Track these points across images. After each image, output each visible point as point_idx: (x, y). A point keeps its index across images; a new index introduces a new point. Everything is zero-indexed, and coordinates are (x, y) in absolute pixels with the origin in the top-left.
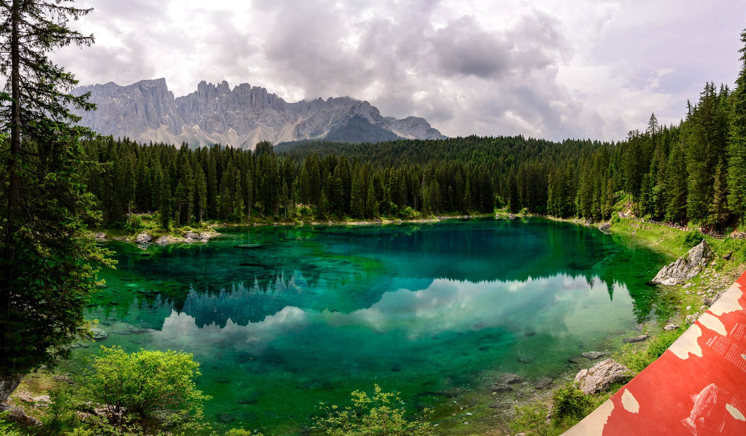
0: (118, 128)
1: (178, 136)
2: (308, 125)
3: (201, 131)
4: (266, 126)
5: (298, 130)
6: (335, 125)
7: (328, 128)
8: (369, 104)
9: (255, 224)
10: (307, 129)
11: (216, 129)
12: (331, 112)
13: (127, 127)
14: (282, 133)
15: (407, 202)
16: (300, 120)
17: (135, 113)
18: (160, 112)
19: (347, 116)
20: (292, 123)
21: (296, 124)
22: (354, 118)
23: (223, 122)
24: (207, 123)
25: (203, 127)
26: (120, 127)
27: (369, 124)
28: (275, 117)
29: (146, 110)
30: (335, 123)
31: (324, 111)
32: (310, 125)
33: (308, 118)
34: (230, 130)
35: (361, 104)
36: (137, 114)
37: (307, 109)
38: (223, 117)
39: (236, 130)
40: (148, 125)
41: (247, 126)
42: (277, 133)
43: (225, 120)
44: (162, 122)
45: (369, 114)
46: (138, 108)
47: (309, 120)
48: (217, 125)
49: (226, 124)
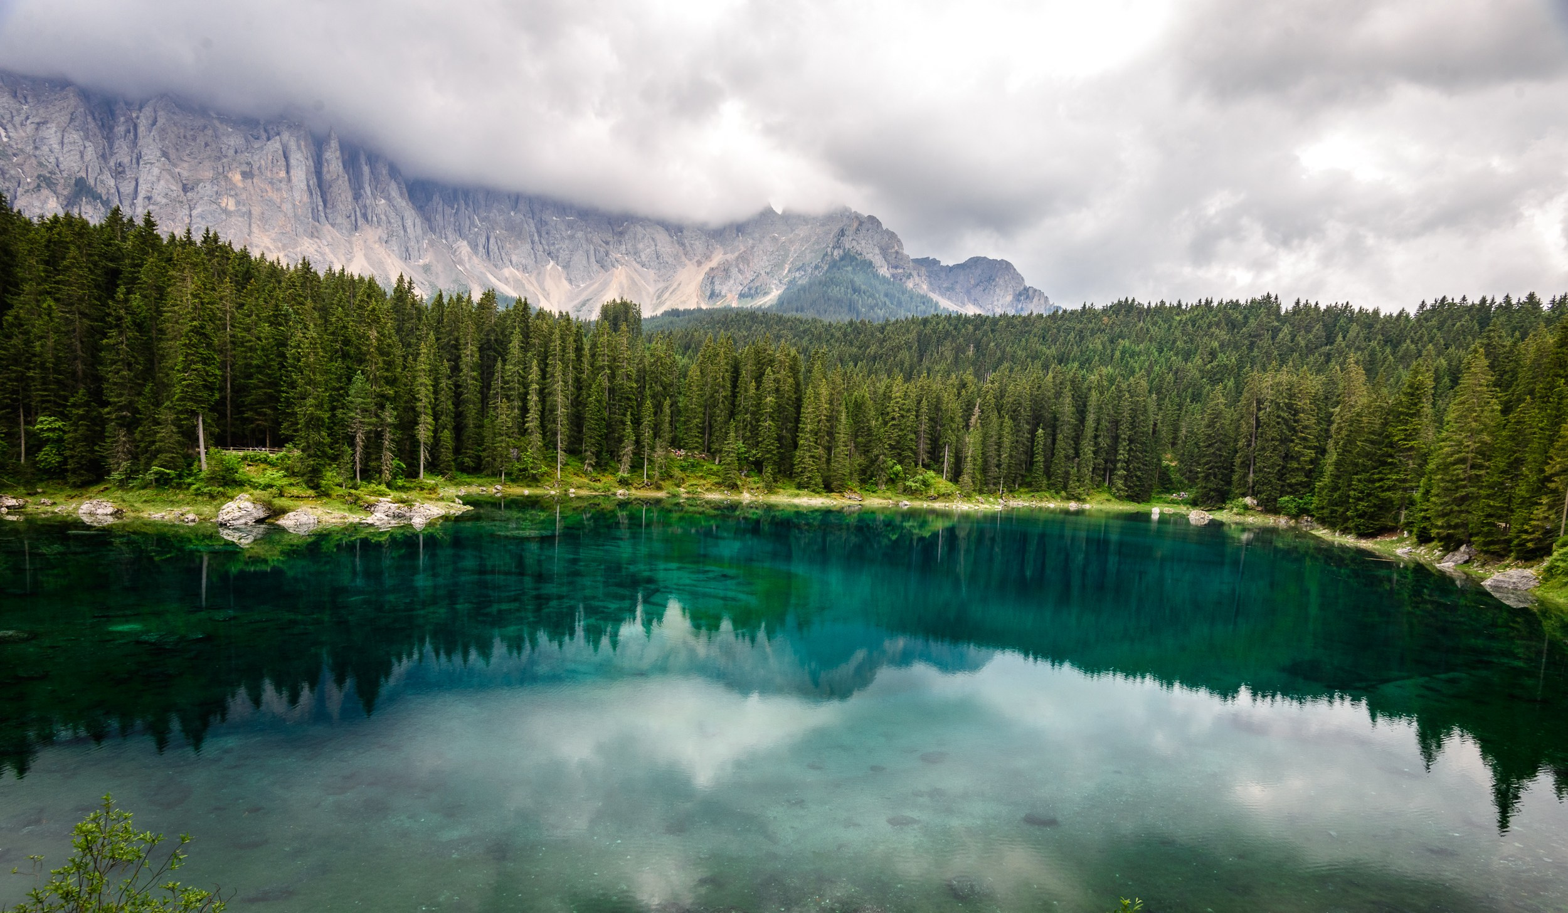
0: (225, 211)
1: (412, 262)
2: (734, 271)
3: (475, 260)
4: (638, 267)
5: (712, 283)
6: (797, 275)
7: (780, 281)
8: (879, 224)
9: (572, 490)
10: (732, 282)
11: (514, 258)
12: (791, 242)
13: (256, 211)
14: (675, 286)
15: (927, 461)
16: (718, 258)
17: (283, 174)
18: (361, 187)
19: (826, 254)
20: (699, 263)
21: (706, 267)
22: (842, 259)
23: (533, 242)
24: (492, 241)
25: (481, 248)
26: (232, 207)
27: (876, 276)
28: (659, 245)
29: (319, 173)
30: (798, 269)
31: (775, 239)
32: (740, 271)
33: (736, 254)
34: (549, 267)
35: (861, 223)
36: (289, 180)
37: (735, 231)
38: (534, 229)
39: (564, 267)
40: (322, 218)
41: (593, 259)
42: (661, 285)
43: (536, 238)
44: (365, 216)
45: (877, 251)
46: (293, 162)
47: (737, 259)
48: (516, 248)
49: (541, 249)
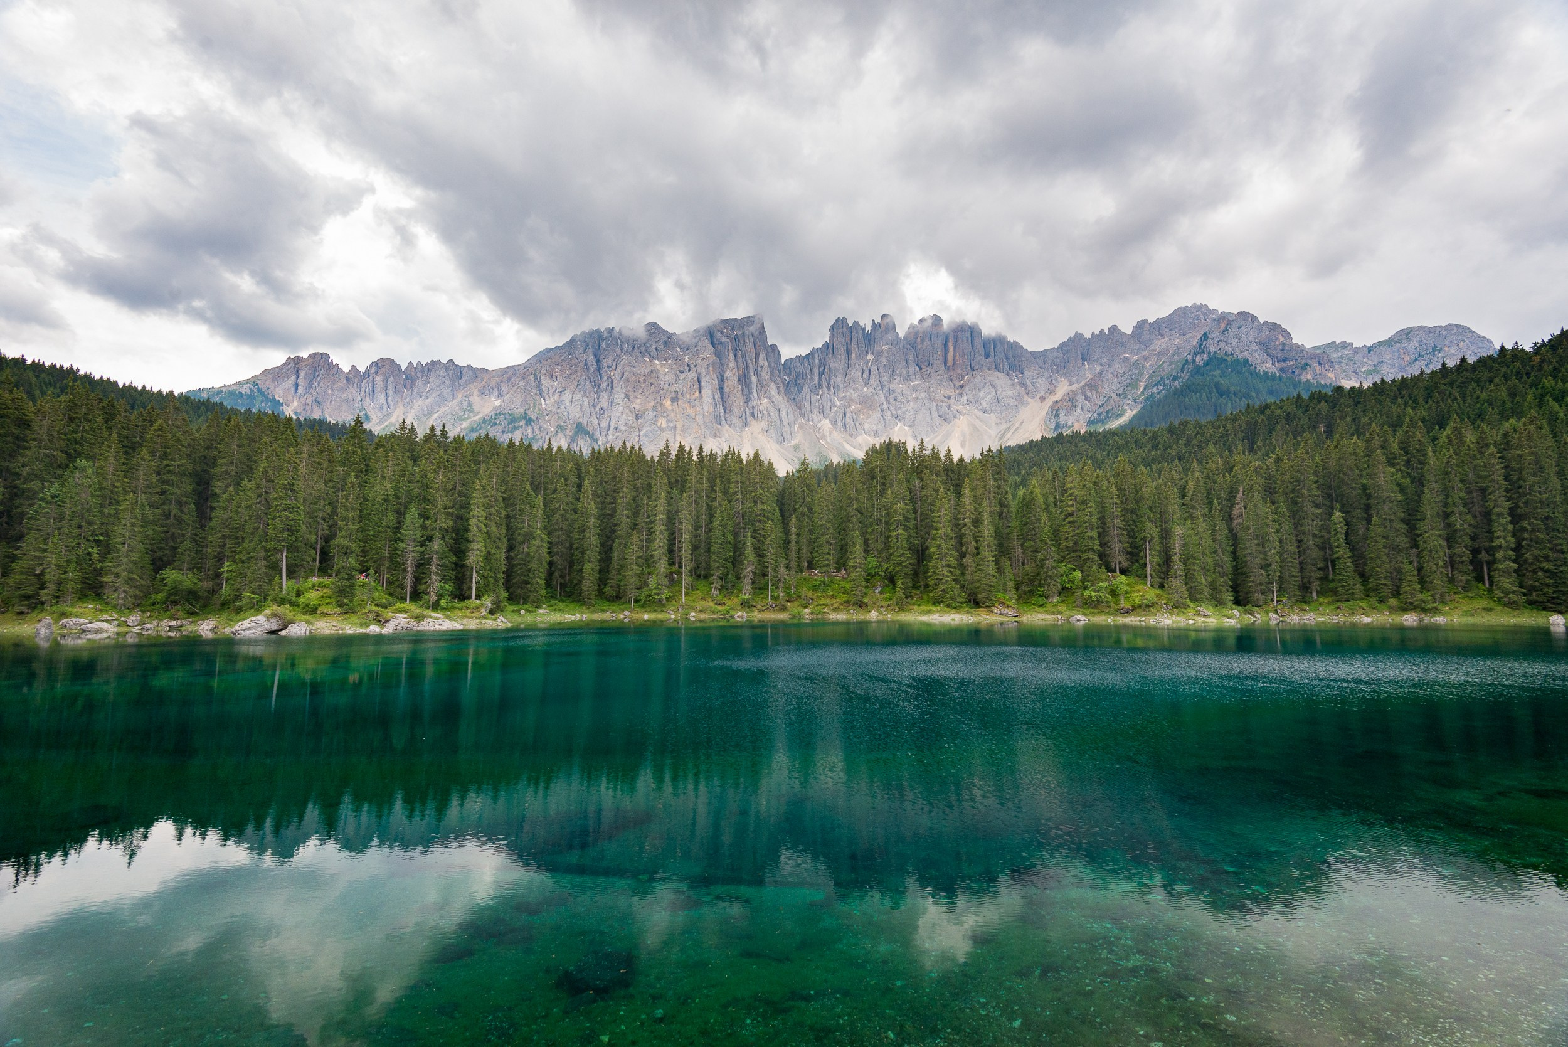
0: (660, 429)
1: (786, 444)
2: (1080, 399)
3: (835, 434)
4: (980, 414)
5: (1057, 415)
6: (1155, 390)
7: (1135, 401)
8: (1254, 318)
10: (1079, 410)
11: (867, 427)
12: (1145, 359)
13: (679, 425)
14: (1017, 425)
16: (1063, 389)
17: (697, 394)
18: (750, 393)
19: (1187, 362)
20: (1043, 399)
21: (1050, 402)
22: (1207, 363)
23: (882, 411)
24: (848, 415)
25: (839, 423)
26: (664, 425)
27: (1254, 374)
28: (1000, 389)
29: (721, 388)
30: (1156, 385)
31: (1125, 360)
32: (1087, 399)
33: (1083, 383)
34: (897, 429)
35: (1230, 323)
36: (701, 398)
37: (1080, 361)
38: (883, 399)
39: (909, 426)
40: (723, 422)
41: (935, 415)
42: (1004, 426)
43: (885, 406)
44: (752, 414)
45: (1254, 347)
46: (703, 384)
47: (1084, 387)
48: (868, 417)
49: (889, 414)
